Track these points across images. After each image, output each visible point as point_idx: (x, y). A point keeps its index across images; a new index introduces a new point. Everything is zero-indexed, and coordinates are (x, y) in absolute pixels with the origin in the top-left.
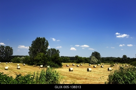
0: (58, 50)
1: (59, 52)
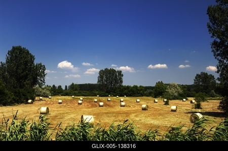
0: (120, 72)
1: (122, 75)
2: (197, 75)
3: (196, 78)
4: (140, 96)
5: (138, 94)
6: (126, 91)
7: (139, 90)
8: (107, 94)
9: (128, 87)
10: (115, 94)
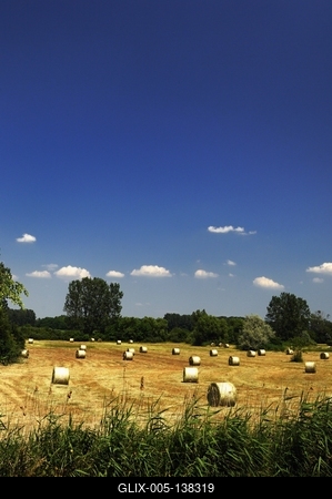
0: (115, 288)
1: (121, 295)
2: (274, 298)
3: (271, 305)
4: (160, 342)
5: (155, 336)
6: (129, 329)
7: (156, 328)
8: (87, 335)
9: (132, 321)
10: (104, 336)
